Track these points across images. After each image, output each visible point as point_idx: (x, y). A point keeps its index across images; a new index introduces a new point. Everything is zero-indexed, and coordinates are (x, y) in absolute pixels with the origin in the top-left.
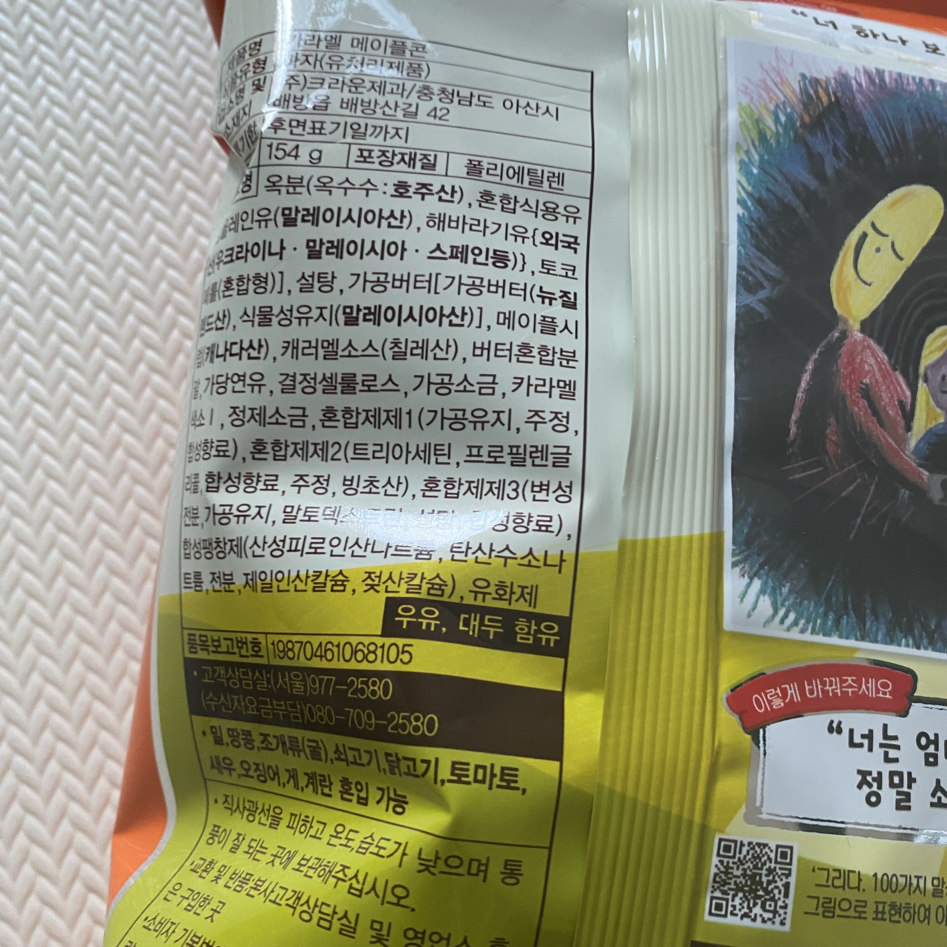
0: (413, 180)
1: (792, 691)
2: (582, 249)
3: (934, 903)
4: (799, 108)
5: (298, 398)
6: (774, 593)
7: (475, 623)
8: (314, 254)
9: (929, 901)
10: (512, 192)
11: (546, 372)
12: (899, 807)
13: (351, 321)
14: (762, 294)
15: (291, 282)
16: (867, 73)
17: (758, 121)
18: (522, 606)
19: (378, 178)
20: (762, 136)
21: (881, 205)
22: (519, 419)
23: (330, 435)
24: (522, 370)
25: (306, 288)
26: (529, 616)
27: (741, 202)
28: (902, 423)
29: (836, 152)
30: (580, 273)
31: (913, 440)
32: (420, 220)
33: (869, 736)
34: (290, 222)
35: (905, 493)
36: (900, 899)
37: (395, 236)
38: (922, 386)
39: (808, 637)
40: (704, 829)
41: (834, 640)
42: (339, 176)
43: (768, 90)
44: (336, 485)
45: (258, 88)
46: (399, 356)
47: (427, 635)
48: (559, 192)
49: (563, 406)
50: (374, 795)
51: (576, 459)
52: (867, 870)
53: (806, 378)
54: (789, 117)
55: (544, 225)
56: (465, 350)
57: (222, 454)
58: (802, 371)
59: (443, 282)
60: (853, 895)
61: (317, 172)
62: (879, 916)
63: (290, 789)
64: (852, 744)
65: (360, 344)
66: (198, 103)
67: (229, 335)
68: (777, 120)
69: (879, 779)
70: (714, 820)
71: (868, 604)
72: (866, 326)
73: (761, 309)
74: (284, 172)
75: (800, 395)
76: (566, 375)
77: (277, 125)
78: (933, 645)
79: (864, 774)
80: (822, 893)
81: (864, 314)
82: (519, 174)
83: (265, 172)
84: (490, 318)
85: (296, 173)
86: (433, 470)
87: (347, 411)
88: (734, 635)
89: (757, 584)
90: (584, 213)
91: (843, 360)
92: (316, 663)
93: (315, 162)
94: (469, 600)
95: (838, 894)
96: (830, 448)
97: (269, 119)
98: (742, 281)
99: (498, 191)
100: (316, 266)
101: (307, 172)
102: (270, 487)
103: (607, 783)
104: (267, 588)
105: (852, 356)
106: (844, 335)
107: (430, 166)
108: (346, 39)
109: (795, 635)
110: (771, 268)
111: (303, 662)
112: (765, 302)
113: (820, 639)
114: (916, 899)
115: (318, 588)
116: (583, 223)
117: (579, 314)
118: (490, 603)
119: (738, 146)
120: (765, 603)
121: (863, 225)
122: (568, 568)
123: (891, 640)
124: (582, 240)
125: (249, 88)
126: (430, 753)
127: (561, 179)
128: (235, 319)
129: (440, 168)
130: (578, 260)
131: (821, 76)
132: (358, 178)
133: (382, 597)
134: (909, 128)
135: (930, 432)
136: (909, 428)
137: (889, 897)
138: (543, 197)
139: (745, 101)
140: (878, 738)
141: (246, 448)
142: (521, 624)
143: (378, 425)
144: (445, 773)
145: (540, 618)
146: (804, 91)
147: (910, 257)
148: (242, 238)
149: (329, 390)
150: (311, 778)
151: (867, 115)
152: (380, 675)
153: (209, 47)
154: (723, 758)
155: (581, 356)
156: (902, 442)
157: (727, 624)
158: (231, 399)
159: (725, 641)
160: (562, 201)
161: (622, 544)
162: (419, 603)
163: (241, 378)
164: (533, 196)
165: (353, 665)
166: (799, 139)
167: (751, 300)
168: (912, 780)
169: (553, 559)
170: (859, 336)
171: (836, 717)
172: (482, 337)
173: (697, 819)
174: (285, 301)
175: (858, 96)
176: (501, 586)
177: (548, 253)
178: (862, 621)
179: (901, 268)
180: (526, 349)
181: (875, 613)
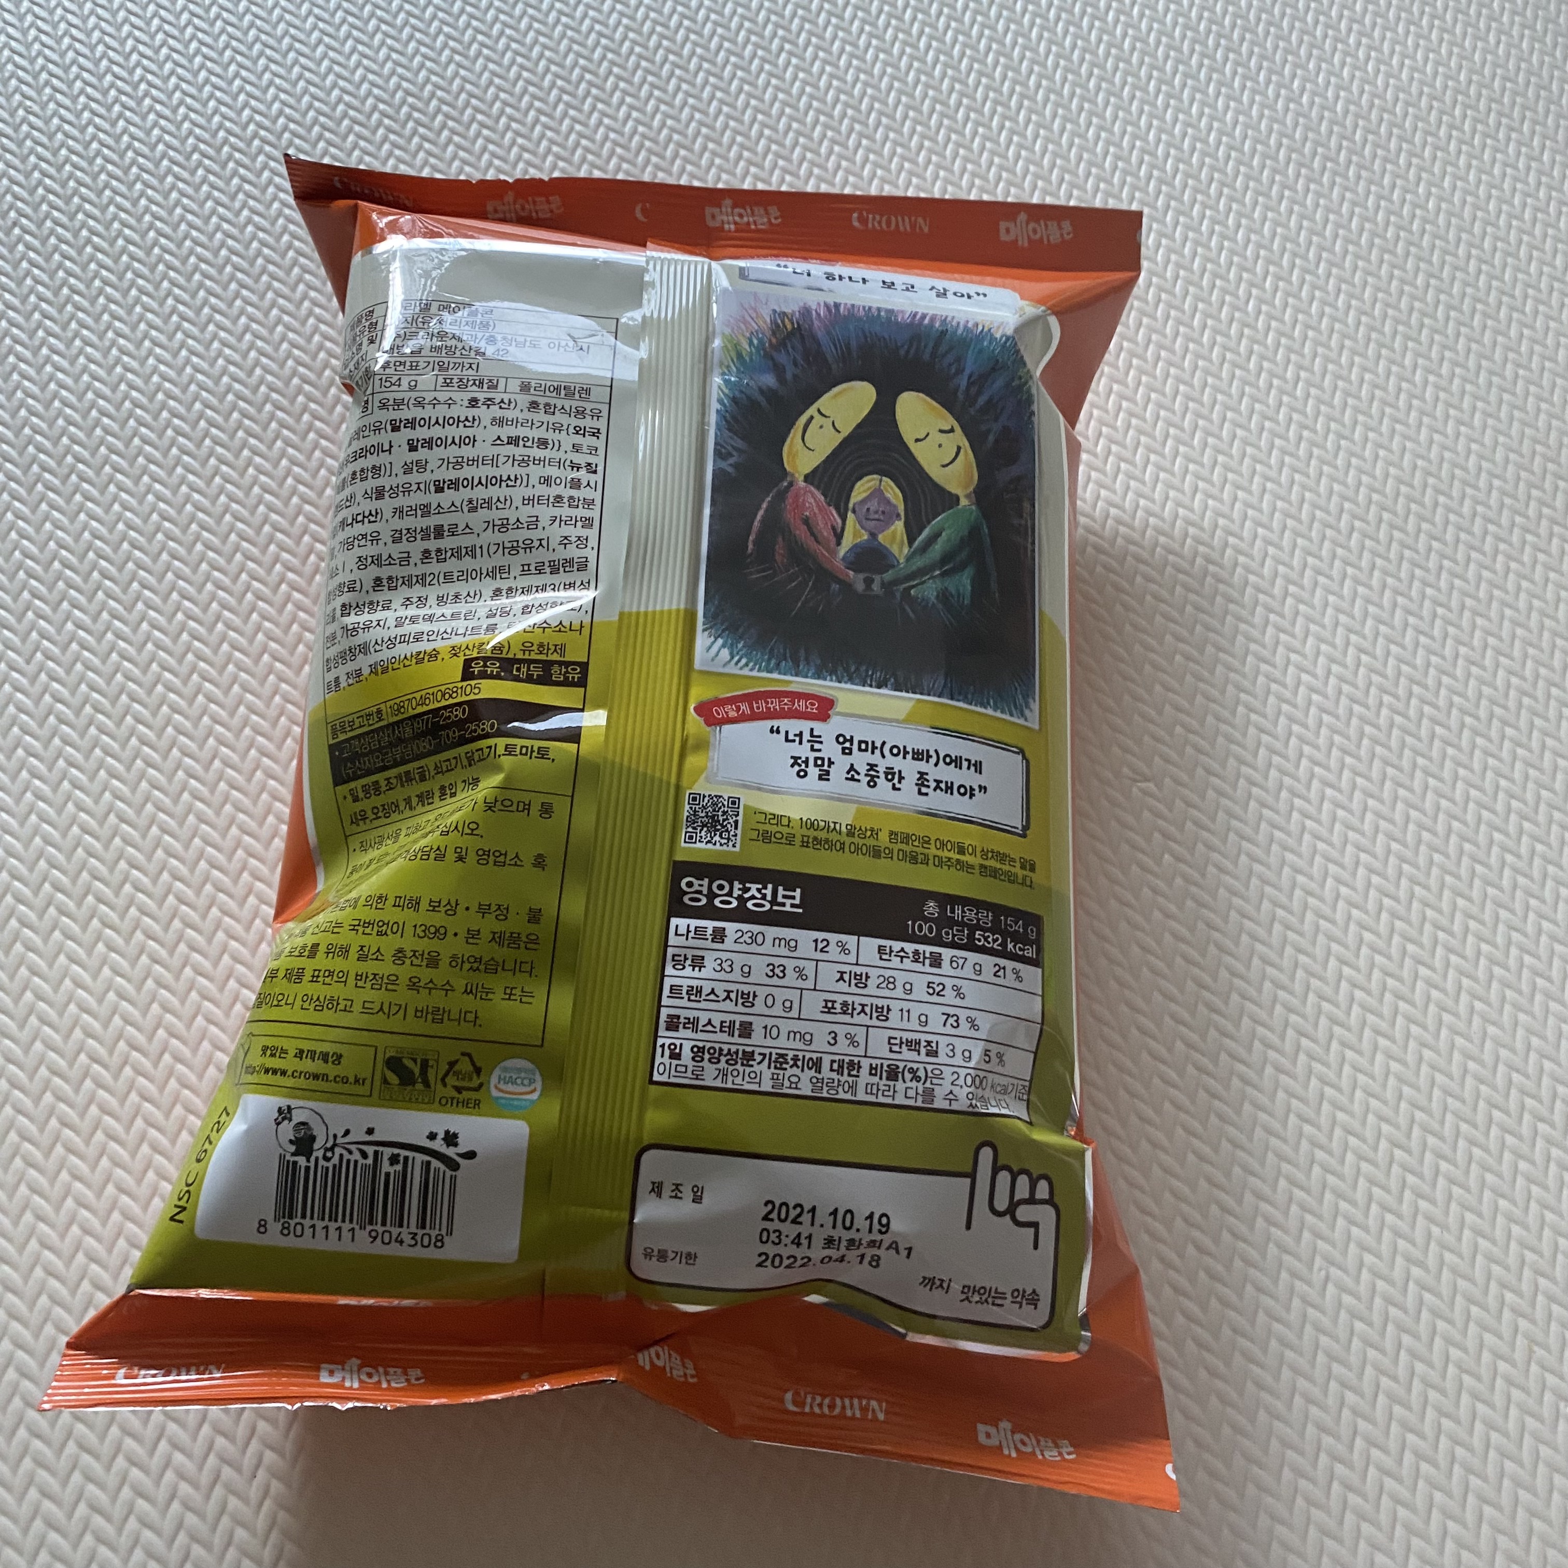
0: (481, 396)
1: (744, 707)
2: (603, 437)
3: (848, 840)
4: (768, 333)
5: (404, 546)
6: (731, 647)
7: (524, 669)
8: (413, 448)
9: (844, 838)
10: (552, 402)
11: (573, 512)
12: (820, 778)
13: (439, 490)
14: (732, 461)
15: (398, 469)
16: (827, 306)
17: (736, 346)
18: (556, 657)
19: (456, 396)
20: (740, 355)
21: (826, 397)
22: (554, 543)
23: (427, 569)
24: (556, 512)
25: (408, 471)
26: (560, 663)
27: (720, 401)
28: (833, 540)
29: (795, 364)
30: (601, 452)
31: (842, 551)
32: (486, 421)
33: (800, 735)
34: (395, 429)
35: (835, 587)
36: (822, 835)
37: (470, 432)
38: (850, 516)
39: (755, 673)
40: (678, 787)
41: (775, 676)
42: (429, 397)
43: (745, 322)
44: (432, 601)
45: (372, 342)
46: (473, 510)
47: (492, 677)
48: (587, 400)
49: (584, 533)
50: (460, 786)
51: (592, 565)
52: (795, 816)
53: (761, 513)
54: (761, 341)
55: (574, 422)
56: (518, 502)
57: (351, 589)
58: (758, 508)
59: (502, 459)
60: (785, 830)
61: (414, 395)
62: (805, 844)
63: (408, 813)
64: (787, 740)
65: (446, 505)
66: (326, 365)
67: (355, 510)
68: (751, 343)
69: (806, 762)
70: (685, 782)
71: (802, 653)
72: (807, 478)
73: (730, 470)
74: (391, 396)
75: (756, 523)
76: (587, 513)
77: (386, 366)
78: (851, 680)
79: (795, 758)
80: (761, 827)
81: (808, 470)
82: (557, 389)
83: (377, 397)
84: (534, 480)
85: (399, 396)
86: (498, 584)
87: (439, 550)
88: (702, 672)
89: (720, 641)
90: (605, 414)
91: (789, 500)
92: (420, 709)
93: (412, 389)
94: (520, 656)
95: (774, 829)
96: (778, 558)
97: (381, 362)
98: (718, 454)
99: (542, 401)
100: (415, 456)
101: (406, 396)
102: (386, 608)
103: (610, 756)
104: (385, 671)
105: (797, 496)
106: (791, 484)
107: (493, 387)
108: (435, 306)
109: (746, 672)
110: (739, 443)
111: (412, 712)
112: (736, 466)
113: (764, 674)
114: (833, 836)
115: (420, 661)
116: (604, 421)
117: (599, 477)
118: (534, 656)
119: (721, 364)
120: (725, 653)
121: (812, 411)
122: (586, 631)
123: (818, 676)
124: (604, 431)
125: (365, 342)
126: (491, 742)
127: (588, 391)
128: (359, 498)
129: (501, 387)
130: (600, 444)
131: (788, 310)
132: (442, 397)
133: (462, 658)
134: (854, 344)
135: (855, 546)
136: (839, 543)
137: (812, 833)
138: (575, 404)
139: (728, 331)
140: (806, 736)
141: (368, 584)
142: (556, 668)
143: (460, 558)
144: (501, 750)
145: (567, 664)
146: (773, 322)
147: (846, 430)
148: (363, 443)
149: (426, 536)
150: (420, 797)
151: (820, 334)
152: (460, 704)
153: (335, 316)
154: (691, 742)
155: (598, 502)
156: (834, 553)
157: (697, 665)
158: (357, 552)
159: (694, 676)
160: (589, 406)
161: (621, 614)
162: (485, 659)
163: (364, 536)
164: (567, 404)
165: (444, 703)
166: (768, 356)
167: (723, 465)
168: (831, 763)
169: (576, 625)
170: (802, 484)
171: (776, 723)
172: (529, 492)
173: (673, 780)
174: (394, 481)
175: (816, 323)
176: (541, 645)
177: (578, 439)
178: (796, 664)
179: (839, 438)
180: (558, 499)
181: (807, 660)
